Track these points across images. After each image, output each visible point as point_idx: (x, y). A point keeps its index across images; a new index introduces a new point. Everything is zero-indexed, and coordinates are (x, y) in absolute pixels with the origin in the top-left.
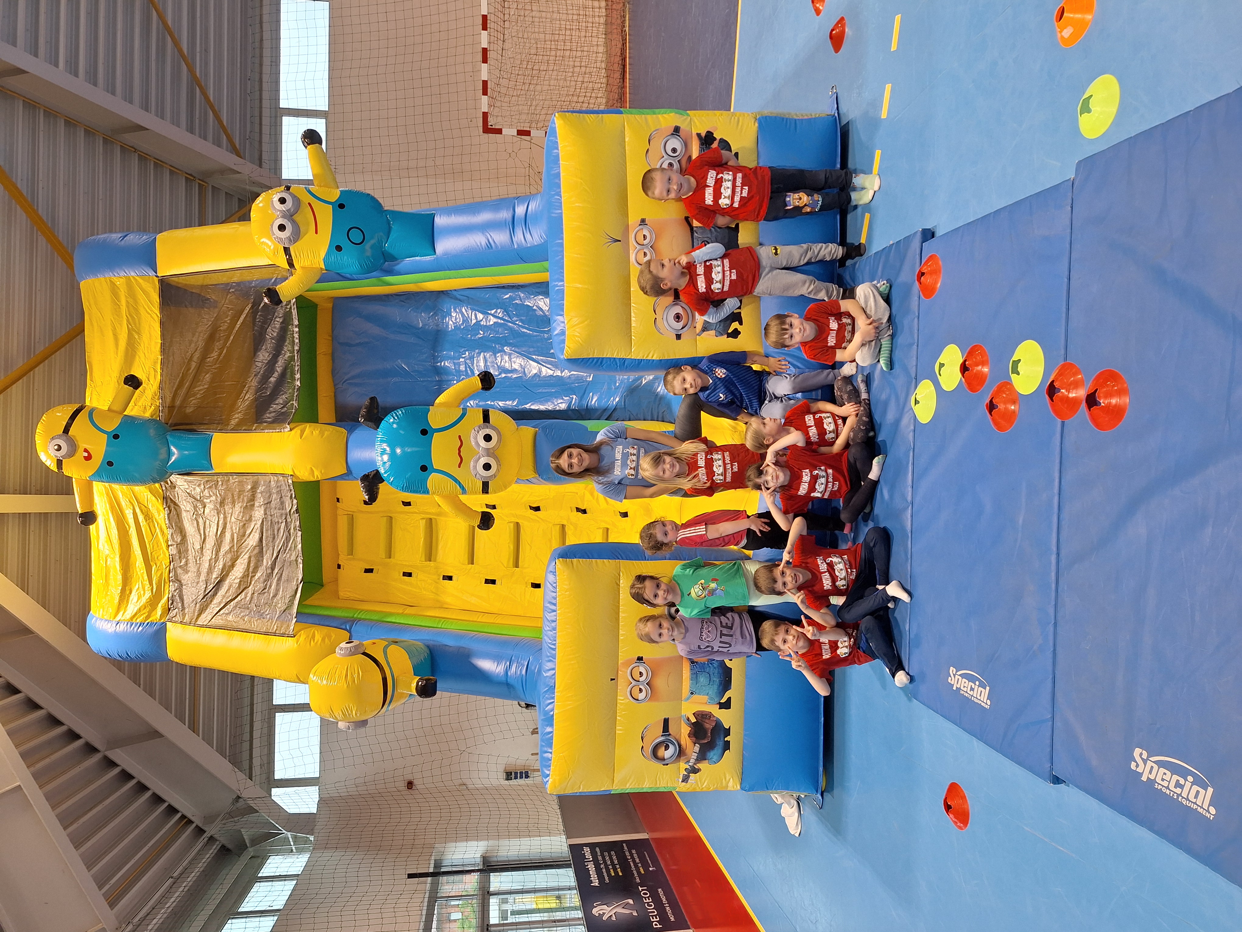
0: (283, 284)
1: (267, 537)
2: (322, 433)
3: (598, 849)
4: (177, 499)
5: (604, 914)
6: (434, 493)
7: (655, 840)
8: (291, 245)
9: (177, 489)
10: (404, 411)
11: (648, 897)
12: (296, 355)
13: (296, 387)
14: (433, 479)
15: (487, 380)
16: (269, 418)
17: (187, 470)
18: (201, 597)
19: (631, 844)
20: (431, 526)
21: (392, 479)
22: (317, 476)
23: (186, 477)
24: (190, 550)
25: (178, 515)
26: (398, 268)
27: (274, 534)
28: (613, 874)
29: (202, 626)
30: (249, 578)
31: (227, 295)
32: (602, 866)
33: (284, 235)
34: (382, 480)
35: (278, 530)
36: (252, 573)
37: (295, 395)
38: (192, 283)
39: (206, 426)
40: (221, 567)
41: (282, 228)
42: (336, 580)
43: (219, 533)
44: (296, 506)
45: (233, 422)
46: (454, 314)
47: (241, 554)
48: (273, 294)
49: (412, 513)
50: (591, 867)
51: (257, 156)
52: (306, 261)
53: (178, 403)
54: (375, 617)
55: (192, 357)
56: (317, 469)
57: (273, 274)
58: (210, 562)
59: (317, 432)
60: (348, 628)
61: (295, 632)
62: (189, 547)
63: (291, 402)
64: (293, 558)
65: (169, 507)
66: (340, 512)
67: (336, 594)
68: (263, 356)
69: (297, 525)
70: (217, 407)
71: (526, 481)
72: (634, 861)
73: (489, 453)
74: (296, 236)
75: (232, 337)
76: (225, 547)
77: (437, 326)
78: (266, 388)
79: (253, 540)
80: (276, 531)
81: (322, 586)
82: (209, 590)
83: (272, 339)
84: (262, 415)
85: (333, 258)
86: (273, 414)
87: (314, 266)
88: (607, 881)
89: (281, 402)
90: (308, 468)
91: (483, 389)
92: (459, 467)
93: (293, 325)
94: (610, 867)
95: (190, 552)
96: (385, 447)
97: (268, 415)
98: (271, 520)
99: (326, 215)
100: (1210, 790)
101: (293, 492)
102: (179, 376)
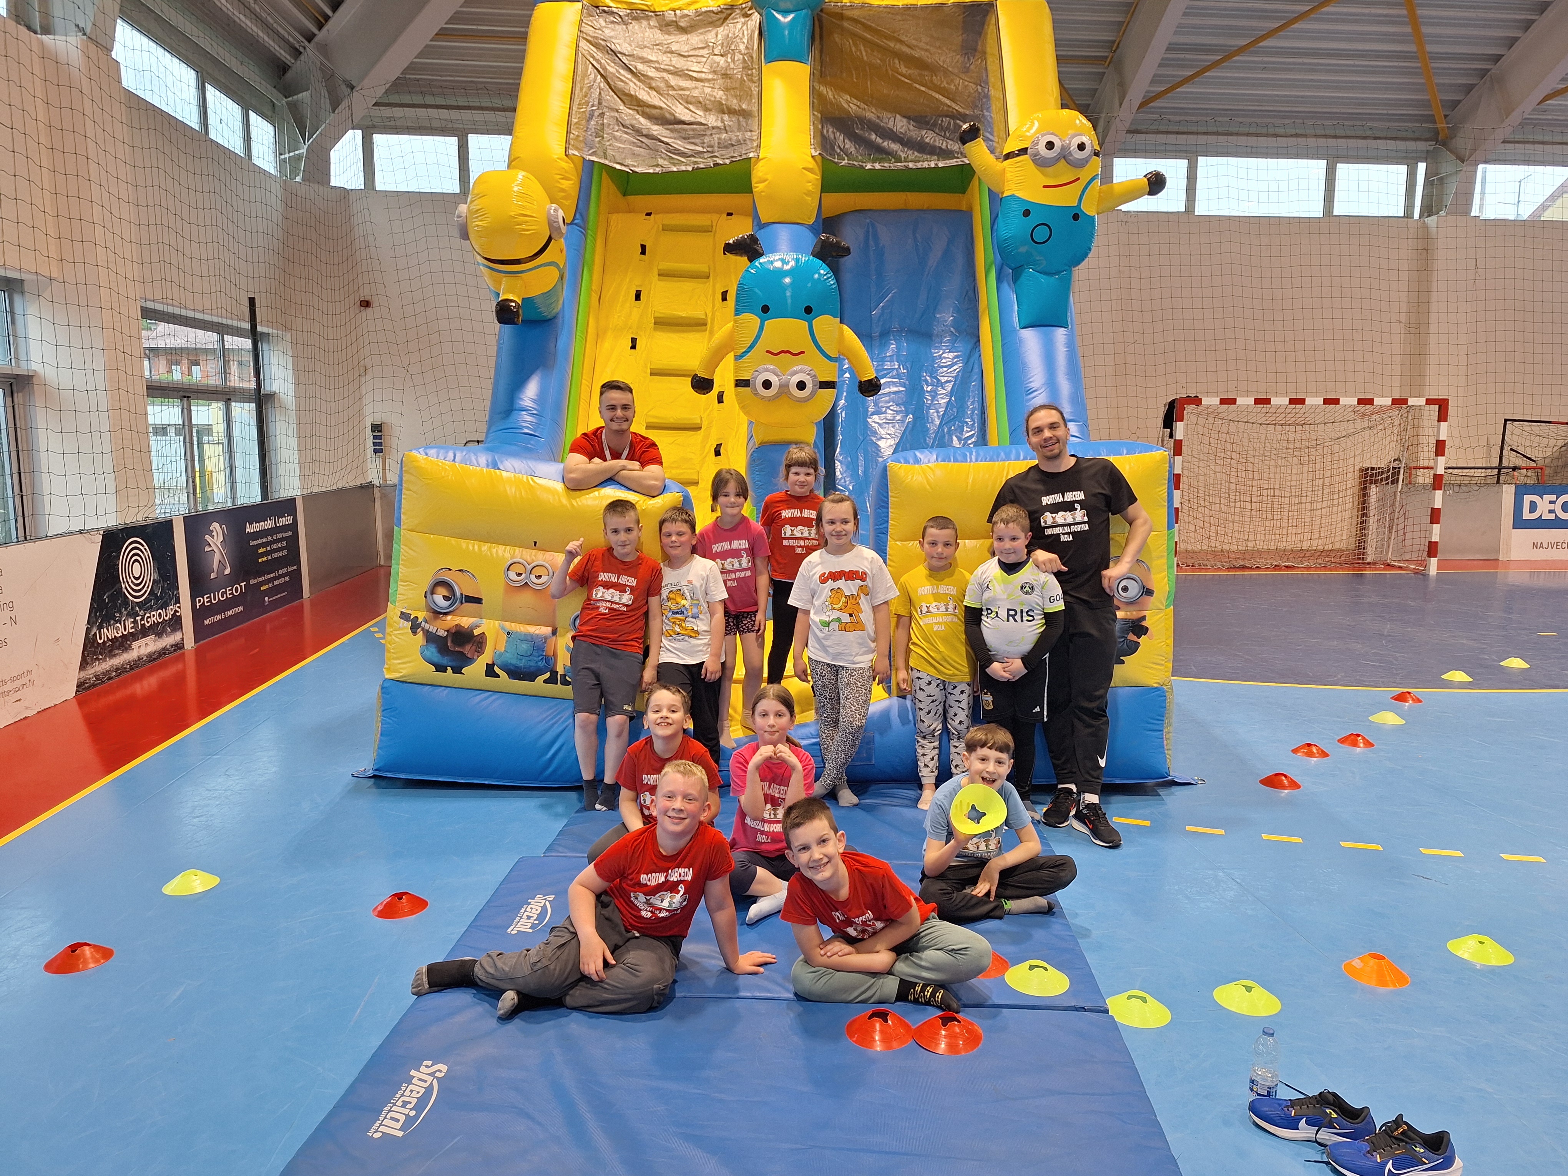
0: (985, 147)
1: (686, 130)
2: (809, 193)
3: (290, 533)
4: (731, 21)
5: (213, 537)
6: (735, 322)
7: (301, 607)
8: (1030, 156)
9: (743, 20)
10: (833, 287)
11: (232, 593)
12: (902, 164)
13: (864, 165)
14: (752, 320)
15: (870, 388)
16: (827, 131)
17: (765, 33)
18: (613, 47)
19: (296, 576)
20: (698, 324)
21: (752, 271)
22: (757, 187)
23: (757, 33)
24: (670, 37)
25: (711, 23)
26: (1005, 286)
27: (689, 138)
28: (260, 551)
29: (577, 46)
30: (636, 108)
31: (974, 83)
32: (270, 538)
33: (1042, 148)
34: (751, 260)
35: (695, 144)
36: (643, 112)
37: (854, 163)
38: (988, 40)
39: (818, 56)
40: (650, 74)
41: (1050, 145)
42: (630, 210)
43: (690, 73)
44: (721, 163)
45: (823, 89)
46: (951, 355)
47: (665, 98)
48: (972, 134)
49: (713, 302)
50: (268, 524)
51: (1139, 127)
52: (1012, 174)
53: (846, 24)
54: (588, 256)
55: (901, 42)
56: (766, 187)
57: (999, 136)
58: (655, 61)
59: (810, 188)
60: (576, 221)
61: (573, 157)
62: (673, 37)
63: (846, 158)
64: (661, 161)
65: (721, 12)
66: (715, 217)
67: (614, 210)
68: (900, 125)
69: (699, 166)
70: (841, 72)
71: (750, 435)
72: (276, 578)
73: (784, 387)
74: (1041, 163)
75: (923, 89)
76: (673, 81)
77: (937, 336)
78: (863, 129)
79: (682, 113)
80: (693, 141)
81: (625, 195)
82: (621, 58)
83: (922, 137)
84: (831, 124)
85: (1015, 206)
86: (832, 136)
87: (1006, 184)
88: (252, 543)
89: (846, 146)
90: (769, 177)
91: (861, 382)
92: (768, 352)
93: (938, 160)
94: (269, 548)
95: (667, 36)
96: (790, 264)
97: (831, 130)
98: (705, 135)
99: (1065, 198)
100: (400, 1134)
101: (739, 158)
102: (878, 25)
